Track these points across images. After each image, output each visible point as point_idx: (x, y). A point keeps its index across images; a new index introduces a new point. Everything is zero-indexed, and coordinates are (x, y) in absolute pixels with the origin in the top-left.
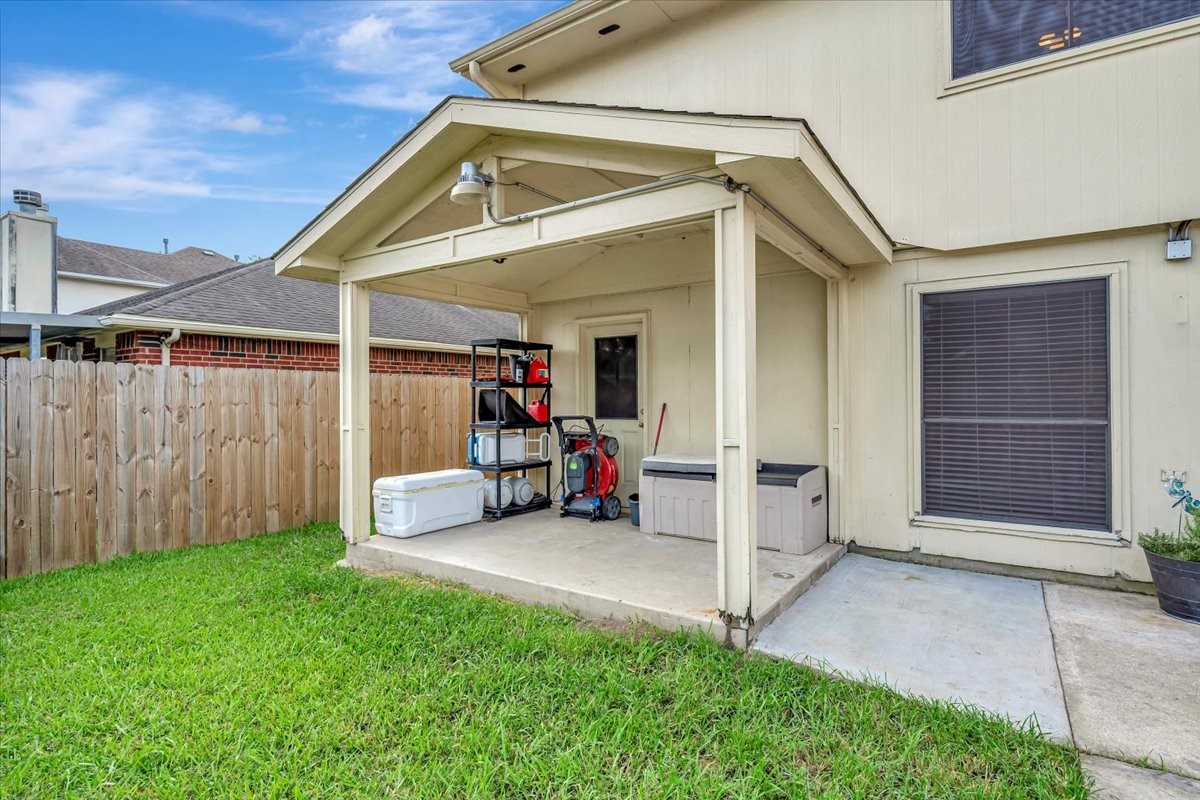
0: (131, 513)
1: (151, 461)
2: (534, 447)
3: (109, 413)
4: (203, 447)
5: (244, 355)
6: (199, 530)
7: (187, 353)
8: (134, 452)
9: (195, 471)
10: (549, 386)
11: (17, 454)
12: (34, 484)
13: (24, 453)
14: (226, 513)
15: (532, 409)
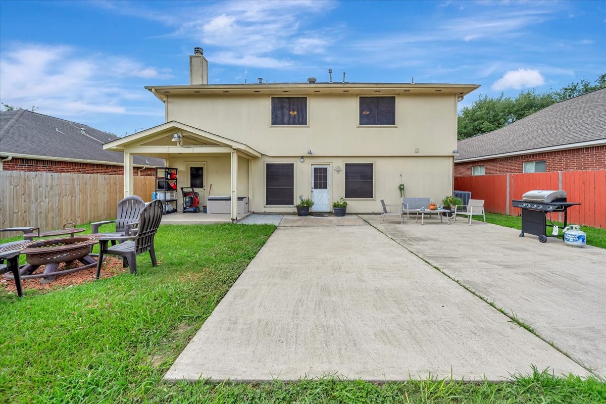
0: (37, 219)
1: (42, 203)
2: (172, 196)
3: (30, 188)
4: (57, 198)
5: (33, 166)
6: (57, 224)
7: (9, 165)
8: (37, 200)
9: (55, 206)
10: (177, 179)
11: (3, 201)
12: (8, 210)
13: (5, 200)
14: (64, 219)
15: (172, 185)
